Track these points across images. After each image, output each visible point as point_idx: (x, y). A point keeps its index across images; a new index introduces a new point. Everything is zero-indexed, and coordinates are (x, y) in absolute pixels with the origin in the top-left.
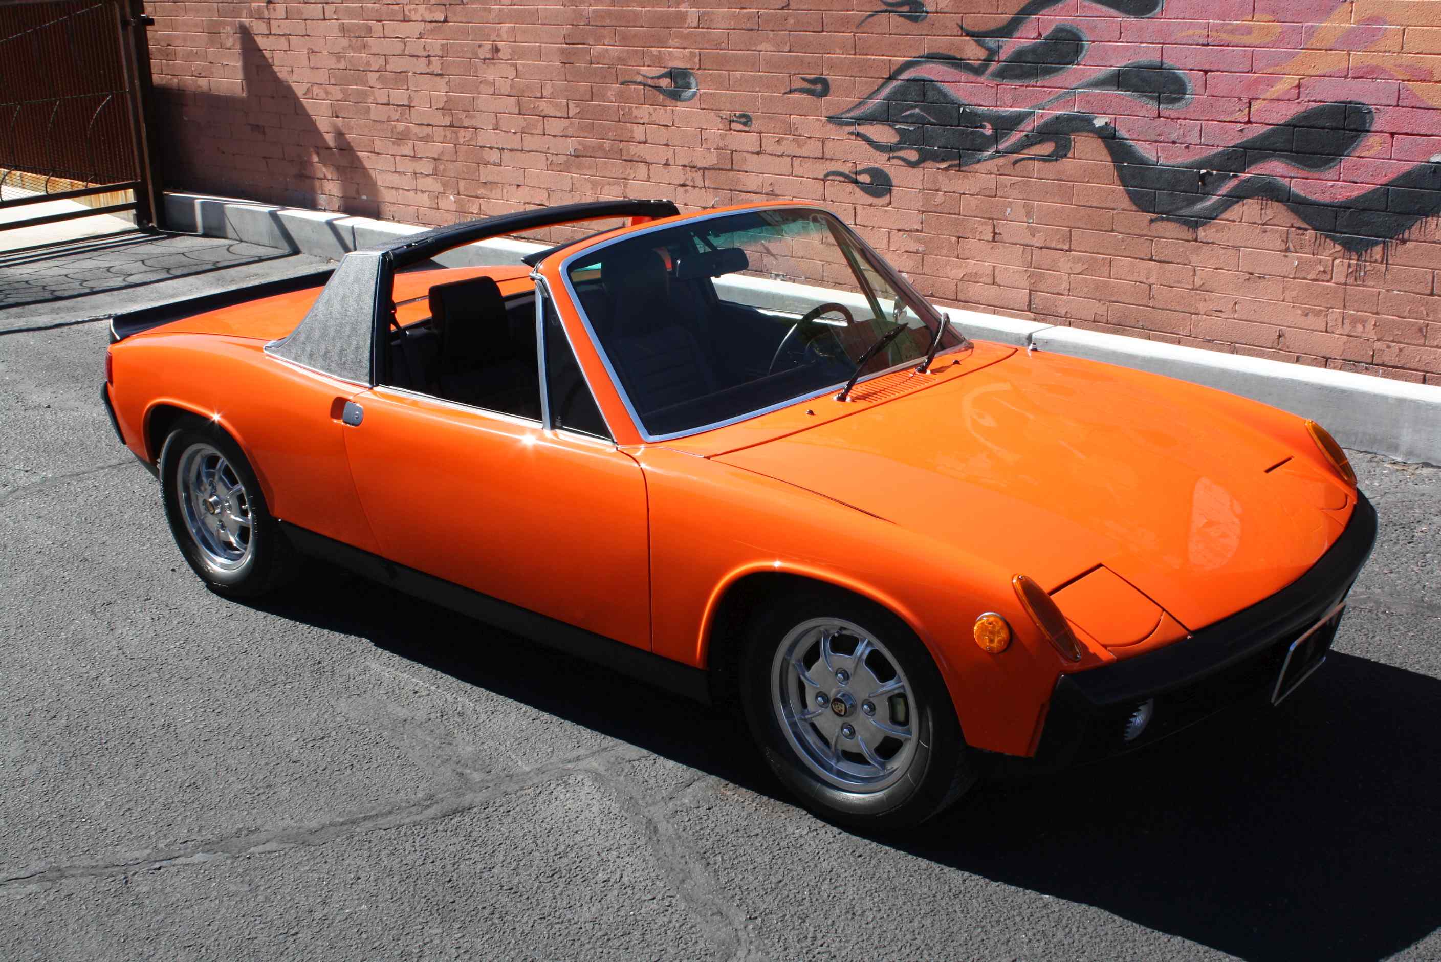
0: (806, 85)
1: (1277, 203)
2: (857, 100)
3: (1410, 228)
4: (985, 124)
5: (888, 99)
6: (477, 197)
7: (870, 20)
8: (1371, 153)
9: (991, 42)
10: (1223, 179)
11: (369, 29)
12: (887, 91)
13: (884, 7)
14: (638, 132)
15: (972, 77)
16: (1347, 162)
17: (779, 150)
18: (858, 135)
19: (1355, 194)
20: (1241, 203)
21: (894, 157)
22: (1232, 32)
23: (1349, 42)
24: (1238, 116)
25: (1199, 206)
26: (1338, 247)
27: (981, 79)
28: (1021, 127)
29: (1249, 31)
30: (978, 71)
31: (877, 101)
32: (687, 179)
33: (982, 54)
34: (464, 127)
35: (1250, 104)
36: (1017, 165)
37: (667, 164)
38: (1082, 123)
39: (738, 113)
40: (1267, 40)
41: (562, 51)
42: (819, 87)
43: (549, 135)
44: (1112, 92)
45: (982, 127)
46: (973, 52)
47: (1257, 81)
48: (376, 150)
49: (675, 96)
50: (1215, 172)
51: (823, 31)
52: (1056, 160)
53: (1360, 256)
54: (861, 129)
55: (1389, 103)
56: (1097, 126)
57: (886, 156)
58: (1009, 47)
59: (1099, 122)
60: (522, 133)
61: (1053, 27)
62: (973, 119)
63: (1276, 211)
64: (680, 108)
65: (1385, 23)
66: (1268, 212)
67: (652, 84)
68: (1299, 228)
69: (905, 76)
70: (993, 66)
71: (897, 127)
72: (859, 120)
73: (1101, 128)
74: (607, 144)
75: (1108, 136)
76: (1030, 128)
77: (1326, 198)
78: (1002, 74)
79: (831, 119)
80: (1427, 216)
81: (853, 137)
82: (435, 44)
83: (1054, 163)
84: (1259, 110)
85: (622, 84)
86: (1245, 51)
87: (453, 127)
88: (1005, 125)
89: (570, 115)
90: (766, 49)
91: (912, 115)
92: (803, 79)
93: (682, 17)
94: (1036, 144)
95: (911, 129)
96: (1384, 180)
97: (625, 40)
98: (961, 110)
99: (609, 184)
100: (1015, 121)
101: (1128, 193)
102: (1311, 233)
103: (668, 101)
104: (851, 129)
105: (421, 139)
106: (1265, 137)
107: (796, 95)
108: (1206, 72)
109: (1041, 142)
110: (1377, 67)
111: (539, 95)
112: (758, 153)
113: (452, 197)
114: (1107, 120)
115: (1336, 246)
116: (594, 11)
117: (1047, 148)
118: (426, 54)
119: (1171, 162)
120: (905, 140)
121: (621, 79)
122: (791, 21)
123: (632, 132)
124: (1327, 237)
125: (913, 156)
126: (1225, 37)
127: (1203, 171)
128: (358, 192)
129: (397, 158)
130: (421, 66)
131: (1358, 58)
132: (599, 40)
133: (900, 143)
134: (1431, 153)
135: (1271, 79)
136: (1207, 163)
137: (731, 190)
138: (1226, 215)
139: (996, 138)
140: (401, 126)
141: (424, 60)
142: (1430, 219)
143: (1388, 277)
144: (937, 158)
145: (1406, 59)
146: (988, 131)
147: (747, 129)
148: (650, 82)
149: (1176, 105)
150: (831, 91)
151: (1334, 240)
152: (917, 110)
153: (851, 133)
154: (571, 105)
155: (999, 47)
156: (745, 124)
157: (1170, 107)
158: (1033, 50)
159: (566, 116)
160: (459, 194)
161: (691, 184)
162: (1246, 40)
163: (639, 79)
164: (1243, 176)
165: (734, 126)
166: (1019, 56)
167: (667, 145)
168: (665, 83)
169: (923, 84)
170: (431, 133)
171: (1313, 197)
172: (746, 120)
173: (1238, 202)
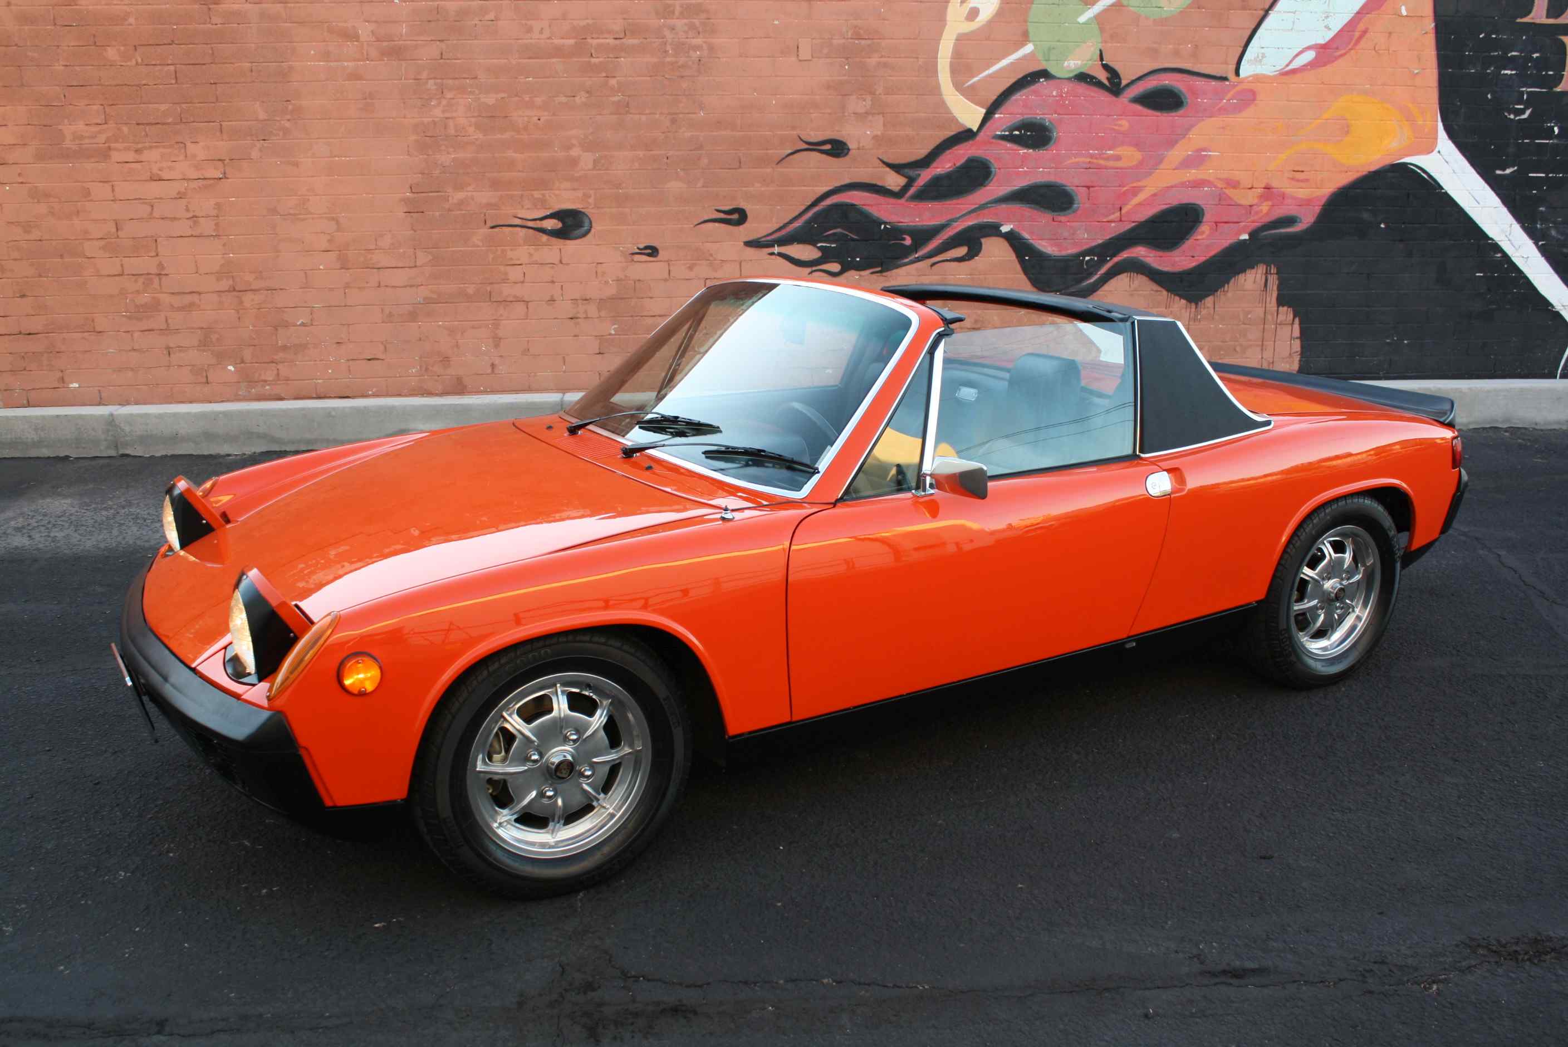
0: (722, 216)
1: (1140, 276)
2: (776, 226)
3: (1228, 283)
4: (905, 236)
5: (809, 222)
6: (272, 362)
7: (791, 157)
8: (1204, 236)
9: (912, 173)
10: (1102, 261)
11: (87, 193)
12: (809, 214)
13: (806, 146)
14: (515, 274)
15: (892, 200)
16: (1188, 243)
17: (692, 274)
18: (780, 255)
19: (1194, 264)
20: (1116, 278)
21: (815, 271)
22: (1109, 158)
23: (1187, 163)
24: (1111, 217)
25: (1085, 284)
26: (1183, 301)
27: (903, 201)
28: (938, 237)
29: (1118, 158)
30: (898, 195)
31: (797, 224)
32: (578, 313)
33: (902, 181)
34: (251, 290)
35: (1121, 209)
36: (933, 268)
37: (552, 300)
38: (992, 230)
39: (641, 246)
40: (1130, 164)
41: (406, 201)
42: (735, 216)
43: (387, 286)
44: (1016, 207)
45: (904, 239)
46: (894, 181)
47: (1125, 193)
48: (98, 329)
49: (561, 234)
50: (1096, 258)
51: (740, 167)
52: (969, 260)
53: (1197, 304)
54: (785, 250)
55: (1215, 203)
56: (1003, 231)
57: (809, 270)
58: (925, 176)
59: (1005, 229)
60: (345, 288)
61: (965, 159)
62: (896, 232)
63: (1141, 281)
64: (571, 246)
65: (1210, 151)
66: (1135, 282)
67: (535, 226)
68: (1157, 291)
69: (828, 202)
70: (912, 191)
71: (819, 245)
72: (782, 242)
73: (1007, 233)
74: (471, 290)
75: (1013, 239)
76: (945, 237)
77: (1177, 269)
78: (922, 196)
79: (749, 244)
80: (1239, 274)
81: (773, 257)
82: (204, 205)
83: (967, 262)
84: (1128, 213)
85: (492, 227)
86: (1117, 172)
87: (234, 290)
88: (922, 236)
89: (418, 264)
90: (675, 186)
91: (834, 234)
92: (718, 211)
93: (574, 162)
94: (951, 249)
95: (833, 246)
96: (1213, 253)
97: (495, 184)
98: (883, 227)
99: (473, 327)
100: (933, 232)
101: (1030, 279)
102: (1165, 293)
103: (554, 240)
104: (770, 250)
105: (181, 309)
106: (1132, 230)
107: (710, 225)
108: (1088, 187)
109: (955, 247)
110: (1206, 180)
111: (373, 247)
112: (666, 280)
113: (231, 368)
114: (1012, 226)
115: (1182, 300)
116: (454, 160)
117: (962, 251)
118: (190, 215)
119: (1064, 253)
120: (827, 256)
121: (489, 224)
122: (705, 161)
123: (506, 274)
124: (1175, 295)
125: (835, 267)
126: (1102, 162)
127: (1087, 258)
128: (62, 380)
129: (136, 335)
130: (183, 227)
131: (1192, 174)
132: (459, 187)
133: (821, 258)
134: (1240, 233)
135: (1135, 191)
136: (1090, 252)
137: (632, 316)
138: (1106, 287)
139: (916, 247)
140: (145, 298)
141: (190, 223)
142: (1240, 275)
143: (1216, 317)
144: (859, 267)
145: (1225, 175)
146: (908, 241)
147: (651, 259)
148: (530, 224)
149: (1067, 212)
150: (749, 218)
151: (1181, 297)
152: (839, 230)
153: (772, 254)
154: (420, 254)
155: (919, 175)
156: (649, 255)
157: (1062, 213)
158: (948, 176)
159: (412, 265)
160: (243, 362)
161: (585, 316)
162: (1119, 164)
163: (518, 222)
164: (1116, 259)
165: (637, 257)
166: (936, 181)
167: (553, 282)
168: (551, 224)
169: (845, 211)
170: (197, 301)
171: (1166, 269)
172: (652, 251)
173: (1111, 278)
